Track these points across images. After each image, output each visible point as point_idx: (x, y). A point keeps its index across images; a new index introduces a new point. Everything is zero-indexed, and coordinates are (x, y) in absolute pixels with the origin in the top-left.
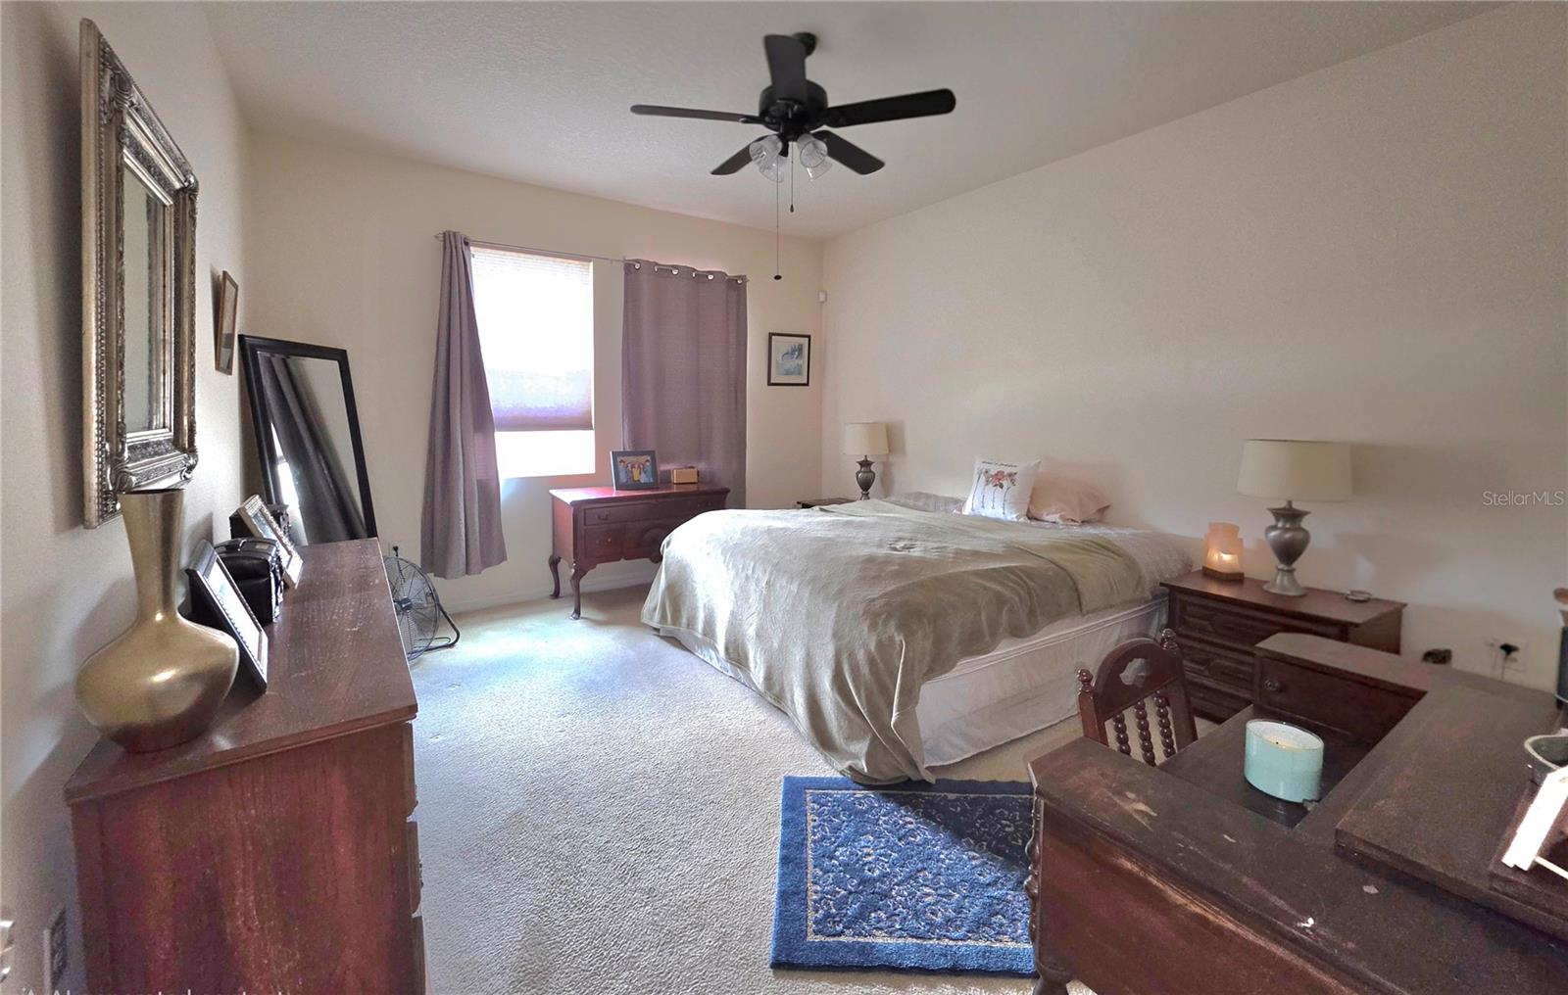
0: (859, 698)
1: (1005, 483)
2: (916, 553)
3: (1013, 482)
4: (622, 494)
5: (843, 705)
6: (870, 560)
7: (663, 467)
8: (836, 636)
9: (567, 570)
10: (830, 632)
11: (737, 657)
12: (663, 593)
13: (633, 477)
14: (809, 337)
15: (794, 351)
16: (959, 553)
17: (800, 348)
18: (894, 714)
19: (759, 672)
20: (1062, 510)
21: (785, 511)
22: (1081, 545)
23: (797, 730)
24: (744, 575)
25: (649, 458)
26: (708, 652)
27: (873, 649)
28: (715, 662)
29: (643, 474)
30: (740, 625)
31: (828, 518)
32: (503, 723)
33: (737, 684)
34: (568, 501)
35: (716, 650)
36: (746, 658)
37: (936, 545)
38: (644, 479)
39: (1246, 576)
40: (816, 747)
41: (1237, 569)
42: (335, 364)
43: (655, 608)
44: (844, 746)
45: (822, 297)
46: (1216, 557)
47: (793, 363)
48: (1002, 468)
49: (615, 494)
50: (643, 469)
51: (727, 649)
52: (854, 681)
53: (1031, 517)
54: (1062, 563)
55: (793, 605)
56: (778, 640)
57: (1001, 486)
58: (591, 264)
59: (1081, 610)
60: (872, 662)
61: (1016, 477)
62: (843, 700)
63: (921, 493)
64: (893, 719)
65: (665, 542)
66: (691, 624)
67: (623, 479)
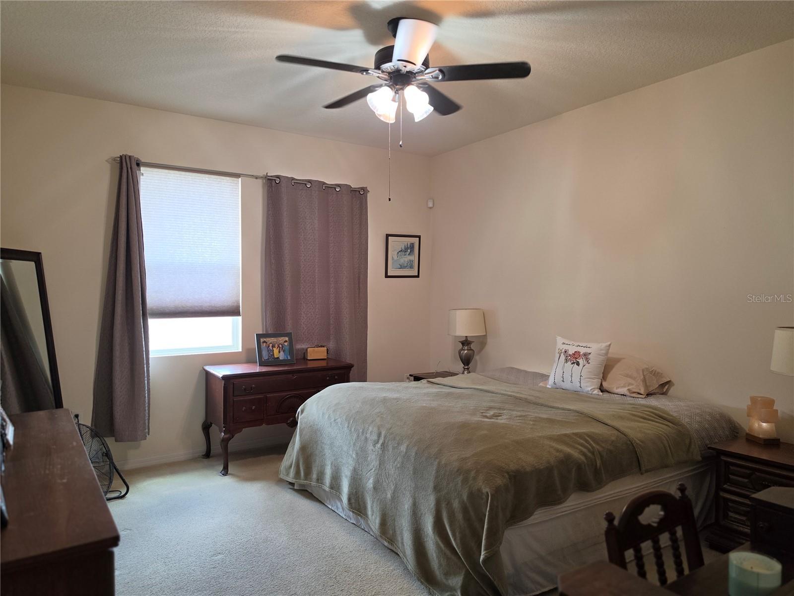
0: (455, 540)
1: (581, 361)
2: (501, 421)
3: (587, 360)
4: (264, 369)
5: (442, 545)
6: (464, 426)
7: (299, 346)
8: (437, 489)
9: (218, 434)
10: (431, 485)
11: (357, 505)
12: (298, 453)
13: (274, 355)
14: (419, 237)
15: (406, 249)
16: (538, 420)
17: (412, 246)
18: (483, 553)
19: (376, 518)
20: (630, 384)
21: (398, 384)
22: (641, 415)
23: (406, 568)
24: (363, 438)
25: (287, 339)
26: (335, 502)
27: (465, 500)
28: (340, 512)
29: (282, 353)
30: (360, 479)
31: (434, 390)
32: (167, 560)
33: (357, 529)
34: (221, 376)
35: (341, 500)
36: (365, 508)
37: (519, 414)
38: (282, 356)
39: (781, 441)
40: (421, 582)
41: (774, 436)
42: (33, 264)
43: (291, 466)
44: (444, 581)
45: (430, 205)
46: (756, 425)
47: (406, 259)
48: (578, 349)
49: (257, 369)
50: (281, 348)
51: (349, 500)
52: (451, 526)
53: (602, 389)
54: (622, 429)
55: (403, 463)
56: (390, 492)
57: (578, 364)
58: (240, 179)
59: (640, 469)
60: (465, 510)
61: (590, 356)
62: (442, 542)
63: (512, 368)
64: (482, 557)
65: (299, 410)
66: (320, 479)
67: (265, 356)
